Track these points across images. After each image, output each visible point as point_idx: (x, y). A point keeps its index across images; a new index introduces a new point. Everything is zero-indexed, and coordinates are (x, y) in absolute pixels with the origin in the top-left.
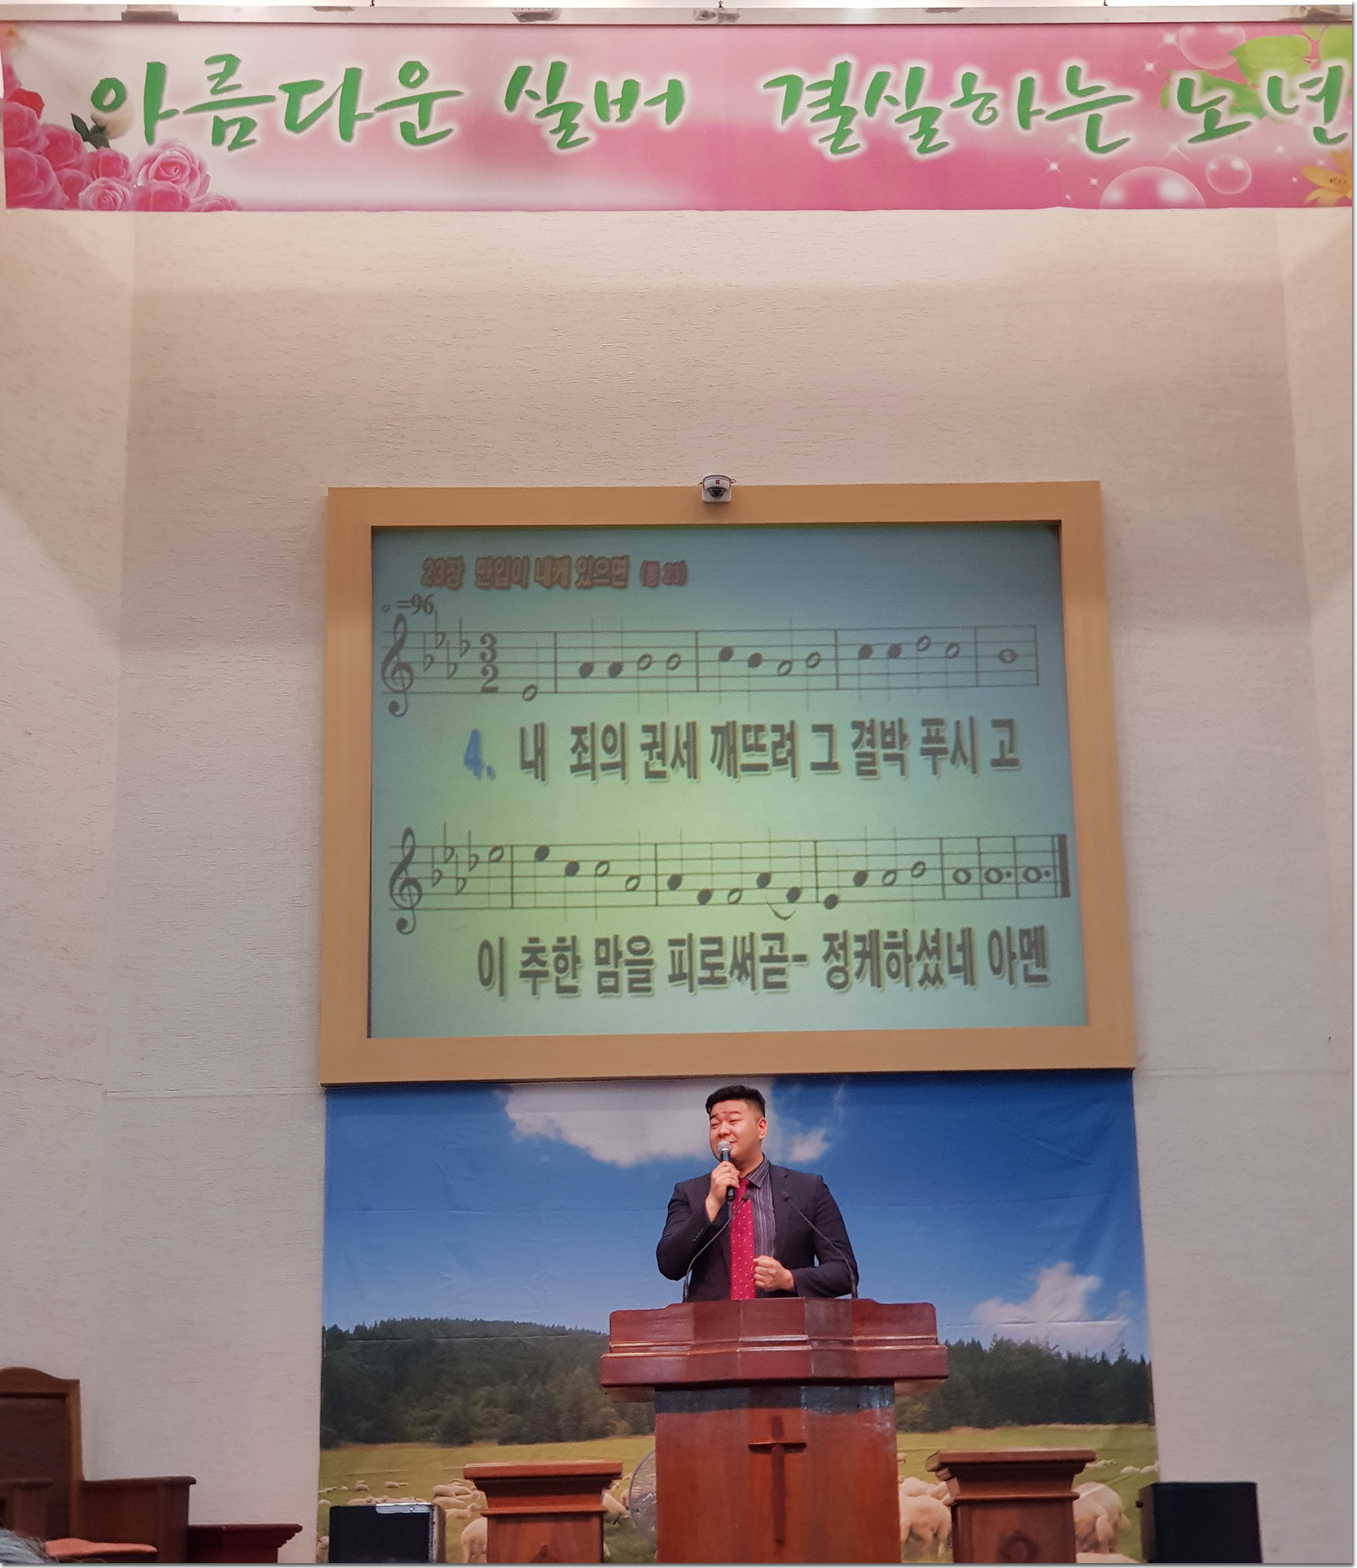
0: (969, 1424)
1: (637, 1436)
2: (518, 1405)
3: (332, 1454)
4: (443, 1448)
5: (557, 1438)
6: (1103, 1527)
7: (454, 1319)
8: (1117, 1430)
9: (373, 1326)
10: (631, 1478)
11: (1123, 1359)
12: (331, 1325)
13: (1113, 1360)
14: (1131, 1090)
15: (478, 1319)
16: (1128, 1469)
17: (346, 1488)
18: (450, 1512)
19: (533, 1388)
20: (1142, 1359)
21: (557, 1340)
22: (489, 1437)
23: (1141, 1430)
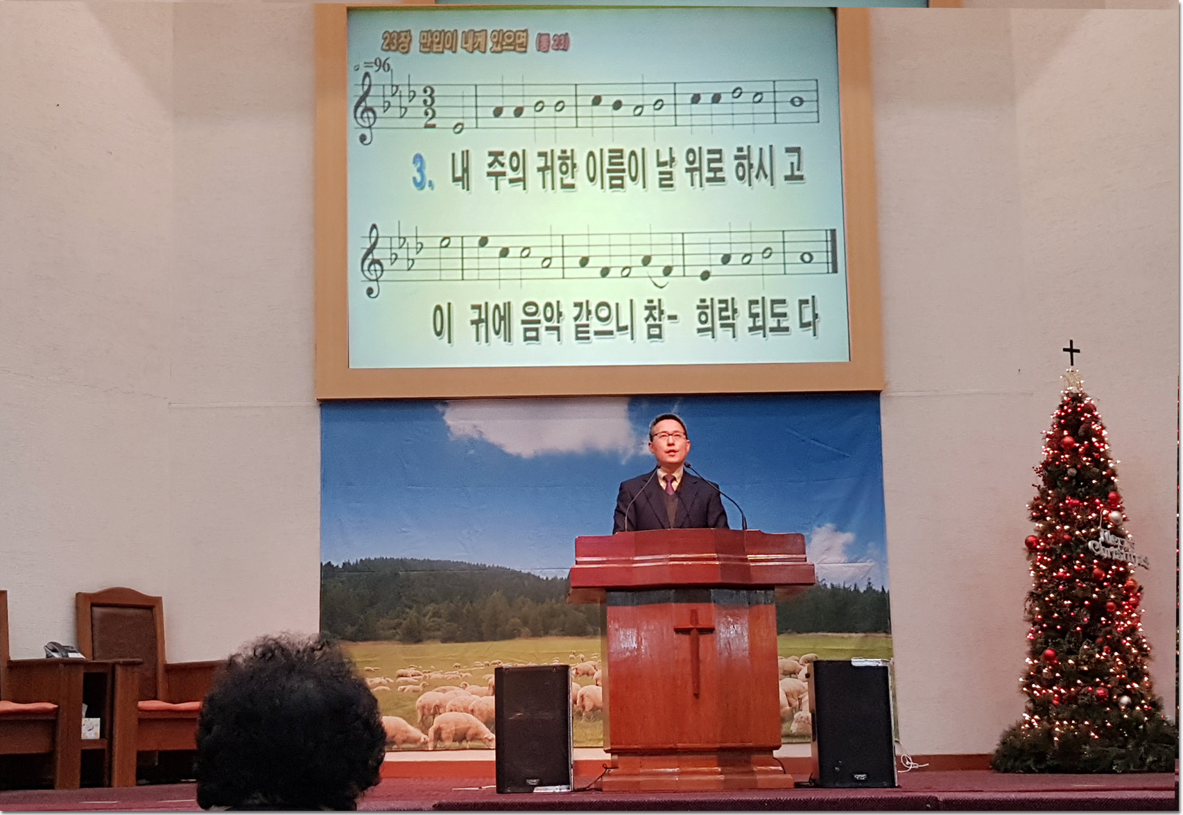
1: (535, 638)
2: (453, 617)
4: (403, 644)
5: (482, 638)
7: (410, 558)
8: (866, 637)
9: (355, 563)
11: (869, 588)
12: (327, 562)
13: (862, 591)
14: (879, 406)
15: (427, 559)
18: (408, 687)
19: (464, 604)
20: (883, 589)
21: (480, 573)
22: (434, 638)
23: (881, 637)
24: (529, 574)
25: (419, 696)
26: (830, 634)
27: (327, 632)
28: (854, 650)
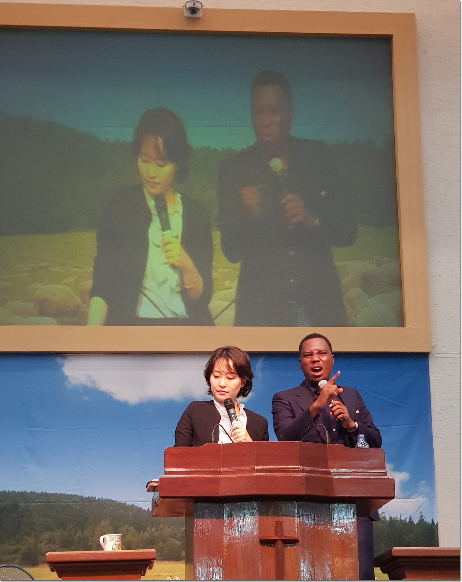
11: (422, 521)
13: (416, 521)
14: (428, 365)
19: (76, 533)
20: (432, 519)
21: (91, 505)
24: (133, 506)
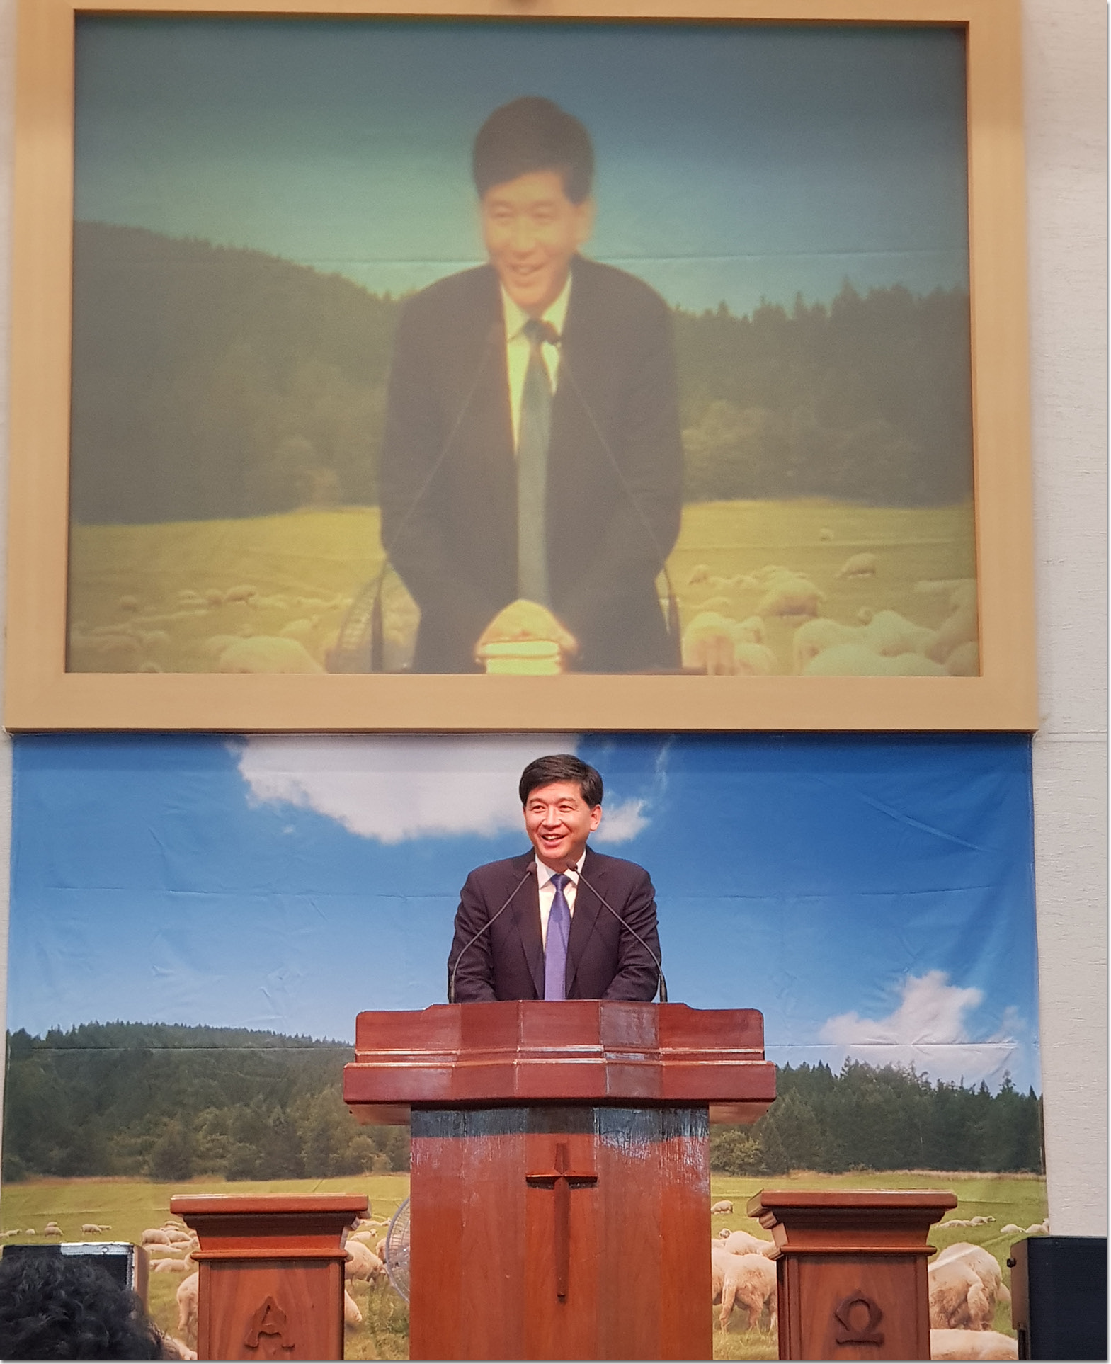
0: (810, 1168)
1: (399, 1173)
2: (250, 1132)
3: (15, 1189)
4: (154, 1183)
5: (300, 1173)
6: (976, 1296)
7: (172, 1024)
8: (1000, 1178)
9: (71, 1028)
10: (389, 1224)
11: (1007, 1092)
12: (18, 1030)
13: (994, 1094)
14: (1031, 759)
15: (203, 1026)
16: (1010, 1227)
17: (33, 1231)
18: (163, 1263)
19: (269, 1111)
20: (1031, 1089)
21: (301, 1053)
22: (214, 1171)
23: (1025, 1180)
25: (183, 1280)
26: (934, 1173)
27: (16, 1159)
28: (976, 1202)
